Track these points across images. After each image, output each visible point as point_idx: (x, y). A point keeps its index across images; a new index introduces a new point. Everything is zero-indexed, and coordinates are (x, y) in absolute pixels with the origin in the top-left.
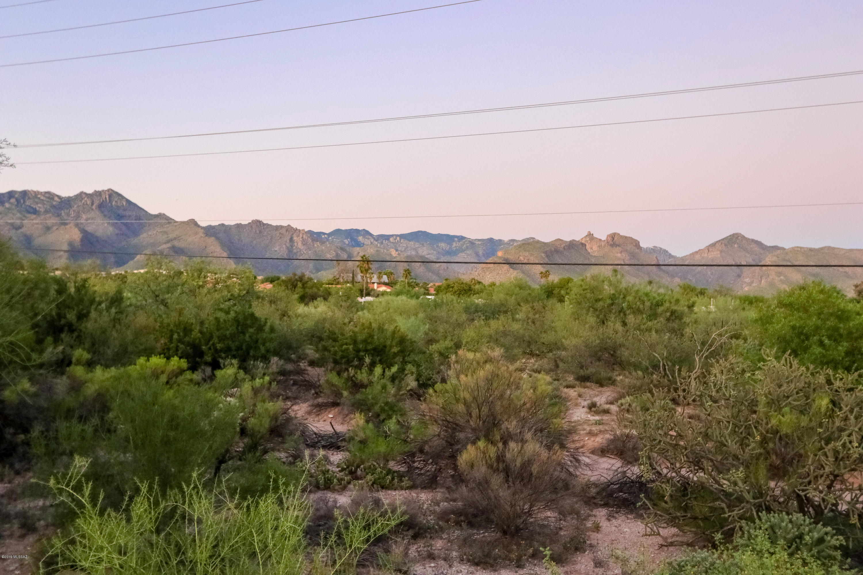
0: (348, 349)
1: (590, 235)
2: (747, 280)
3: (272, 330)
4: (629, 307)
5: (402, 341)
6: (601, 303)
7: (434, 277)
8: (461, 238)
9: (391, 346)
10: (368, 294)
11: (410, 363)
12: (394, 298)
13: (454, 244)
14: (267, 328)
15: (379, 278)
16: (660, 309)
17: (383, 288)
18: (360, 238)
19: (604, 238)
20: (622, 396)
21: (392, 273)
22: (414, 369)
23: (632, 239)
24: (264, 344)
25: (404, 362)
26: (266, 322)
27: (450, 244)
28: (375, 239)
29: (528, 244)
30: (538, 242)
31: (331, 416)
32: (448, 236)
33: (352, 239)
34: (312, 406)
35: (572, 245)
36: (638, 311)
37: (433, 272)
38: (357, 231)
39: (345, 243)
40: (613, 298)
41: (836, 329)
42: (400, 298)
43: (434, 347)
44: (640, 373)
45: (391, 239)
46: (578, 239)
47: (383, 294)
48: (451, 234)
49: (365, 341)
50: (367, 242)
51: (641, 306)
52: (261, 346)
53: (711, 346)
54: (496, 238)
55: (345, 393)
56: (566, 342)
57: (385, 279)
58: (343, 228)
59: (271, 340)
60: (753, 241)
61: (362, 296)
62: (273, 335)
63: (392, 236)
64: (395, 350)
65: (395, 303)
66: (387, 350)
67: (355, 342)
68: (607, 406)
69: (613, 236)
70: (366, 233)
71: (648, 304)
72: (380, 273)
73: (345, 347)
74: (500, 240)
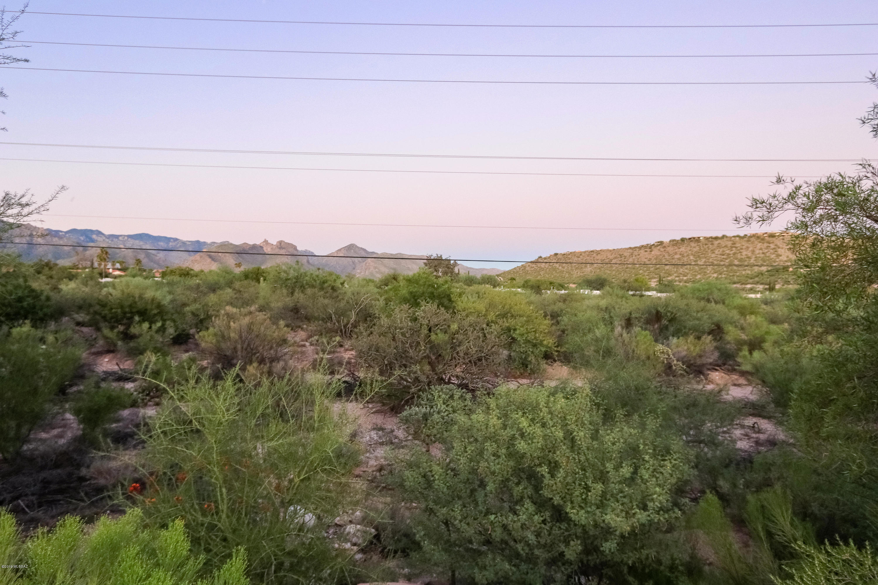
0: (116, 312)
1: (266, 241)
2: (358, 271)
3: (48, 299)
4: (307, 284)
5: (159, 306)
6: (289, 281)
7: (155, 266)
8: (176, 240)
9: (152, 310)
10: (107, 276)
11: (169, 320)
12: (132, 279)
13: (171, 244)
14: (43, 298)
15: (113, 265)
16: (326, 285)
17: (117, 273)
18: (94, 237)
19: (275, 243)
20: (311, 336)
21: (123, 262)
22: (172, 324)
23: (292, 244)
24: (41, 310)
25: (164, 321)
26: (42, 294)
27: (168, 243)
28: (106, 237)
29: (225, 245)
30: (231, 244)
31: (107, 360)
32: (166, 237)
33: (87, 236)
34: (89, 354)
35: (254, 247)
36: (313, 286)
37: (155, 262)
38: (92, 231)
39: (80, 240)
40: (297, 278)
41: (433, 293)
42: (137, 279)
43: (187, 309)
44: (320, 322)
45: (120, 238)
46: (258, 243)
47: (120, 276)
48: (169, 236)
49: (130, 306)
50: (99, 239)
51: (314, 283)
52: (39, 312)
53: (360, 305)
54: (202, 240)
55: (120, 343)
56: (272, 305)
57: (118, 266)
58: (79, 228)
59: (48, 306)
60: (361, 248)
61: (102, 278)
62: (49, 303)
63: (121, 236)
64: (155, 311)
65: (133, 282)
66: (148, 312)
67: (122, 307)
68: (302, 343)
69: (280, 242)
70: (99, 233)
71: (318, 282)
72: (114, 262)
73: (113, 310)
74: (205, 242)
